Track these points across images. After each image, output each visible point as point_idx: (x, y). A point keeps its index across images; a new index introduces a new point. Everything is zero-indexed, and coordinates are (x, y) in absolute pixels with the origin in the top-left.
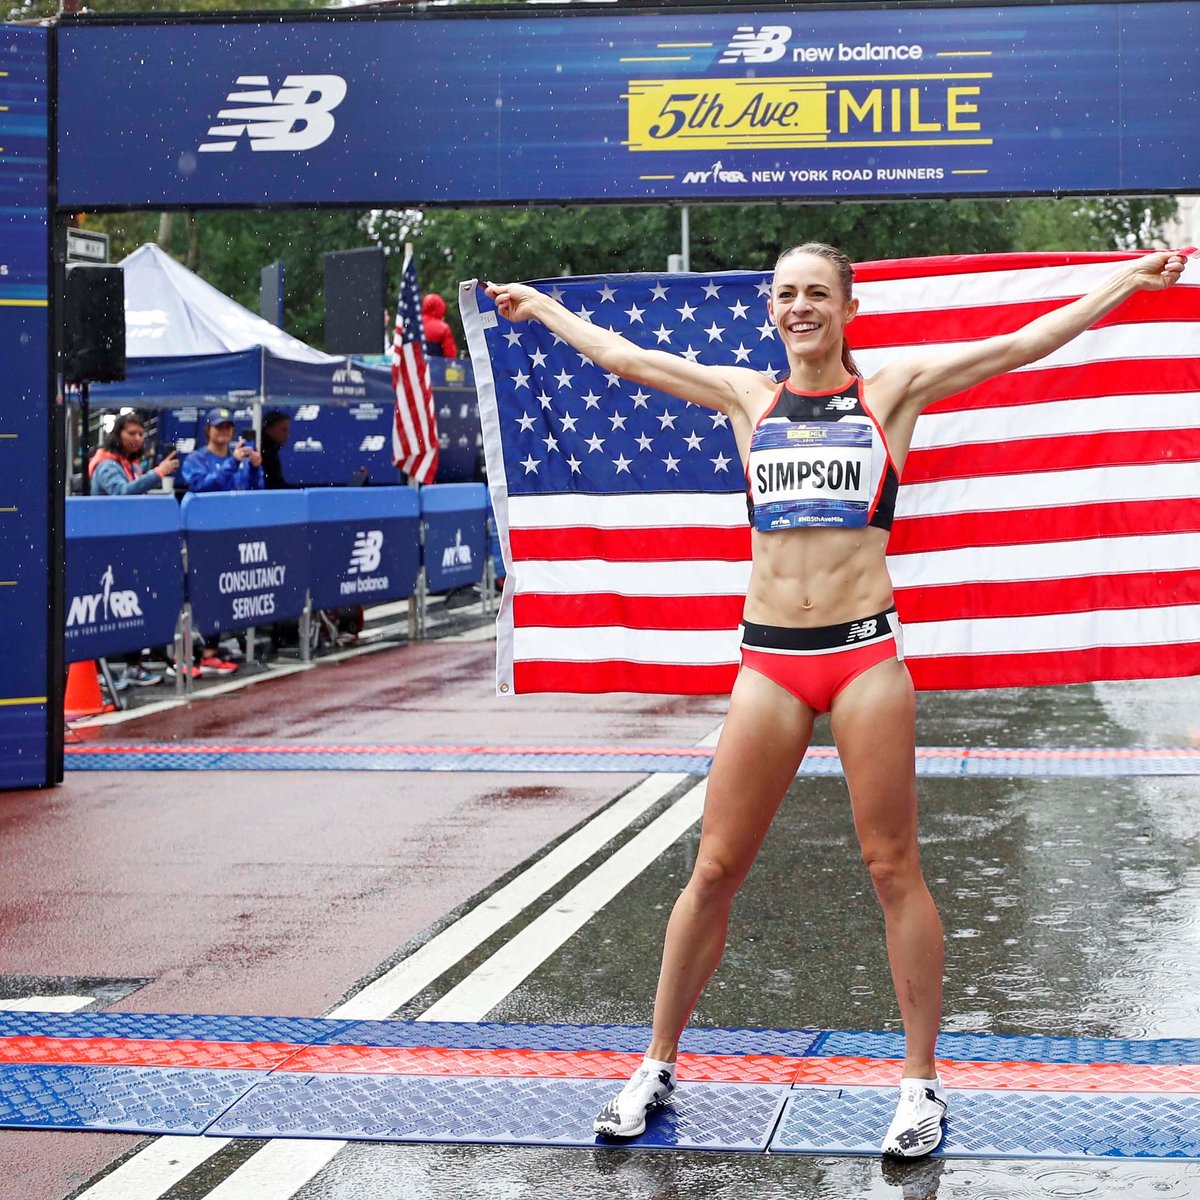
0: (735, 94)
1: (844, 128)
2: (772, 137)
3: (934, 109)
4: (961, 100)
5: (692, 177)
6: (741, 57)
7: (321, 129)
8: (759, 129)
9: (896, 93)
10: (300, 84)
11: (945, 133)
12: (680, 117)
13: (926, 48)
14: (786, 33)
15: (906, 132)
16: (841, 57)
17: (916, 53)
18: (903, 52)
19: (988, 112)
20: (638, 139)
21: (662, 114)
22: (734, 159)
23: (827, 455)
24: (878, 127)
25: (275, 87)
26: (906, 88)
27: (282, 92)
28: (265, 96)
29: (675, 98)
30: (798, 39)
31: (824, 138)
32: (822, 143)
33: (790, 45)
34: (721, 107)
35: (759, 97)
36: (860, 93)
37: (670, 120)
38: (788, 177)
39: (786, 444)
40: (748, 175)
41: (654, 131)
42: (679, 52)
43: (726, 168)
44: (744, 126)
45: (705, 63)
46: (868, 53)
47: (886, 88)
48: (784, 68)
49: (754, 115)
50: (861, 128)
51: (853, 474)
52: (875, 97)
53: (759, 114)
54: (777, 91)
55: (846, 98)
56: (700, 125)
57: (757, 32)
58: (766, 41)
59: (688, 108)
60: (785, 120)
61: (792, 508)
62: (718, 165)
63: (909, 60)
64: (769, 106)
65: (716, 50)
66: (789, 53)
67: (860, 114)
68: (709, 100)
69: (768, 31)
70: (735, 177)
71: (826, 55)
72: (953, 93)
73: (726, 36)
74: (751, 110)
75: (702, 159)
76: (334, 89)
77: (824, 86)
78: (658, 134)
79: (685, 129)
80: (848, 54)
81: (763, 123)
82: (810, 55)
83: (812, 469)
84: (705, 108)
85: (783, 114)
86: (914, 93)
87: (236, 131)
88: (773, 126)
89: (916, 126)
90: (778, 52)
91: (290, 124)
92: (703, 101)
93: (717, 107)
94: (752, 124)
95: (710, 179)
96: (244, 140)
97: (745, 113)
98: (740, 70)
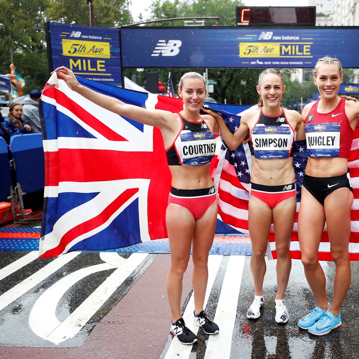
0: (261, 46)
1: (283, 53)
2: (269, 55)
3: (301, 50)
4: (307, 48)
5: (253, 63)
6: (262, 38)
8: (266, 53)
9: (294, 47)
10: (172, 42)
11: (303, 55)
12: (250, 50)
13: (300, 37)
14: (271, 33)
15: (295, 55)
17: (298, 38)
18: (295, 38)
20: (242, 55)
21: (247, 50)
22: (261, 59)
23: (278, 137)
24: (290, 53)
25: (167, 42)
26: (295, 45)
27: (168, 44)
28: (165, 44)
29: (249, 46)
30: (274, 34)
31: (279, 55)
33: (272, 36)
35: (266, 47)
36: (286, 46)
37: (248, 51)
38: (272, 63)
39: (265, 133)
40: (264, 63)
42: (249, 37)
43: (260, 61)
44: (263, 53)
45: (255, 39)
46: (288, 38)
47: (292, 45)
48: (271, 41)
49: (265, 50)
50: (286, 54)
51: (285, 142)
52: (289, 47)
54: (270, 45)
55: (284, 47)
56: (254, 52)
57: (266, 33)
58: (267, 35)
59: (252, 49)
60: (271, 52)
61: (267, 153)
62: (258, 61)
63: (296, 40)
64: (268, 49)
65: (257, 37)
66: (272, 38)
67: (286, 51)
69: (268, 33)
70: (261, 63)
71: (280, 38)
72: (305, 47)
73: (259, 34)
74: (265, 49)
75: (255, 59)
76: (179, 43)
77: (279, 45)
78: (246, 54)
79: (251, 53)
80: (284, 38)
81: (267, 52)
82: (276, 38)
83: (273, 141)
84: (255, 49)
85: (271, 50)
86: (297, 47)
87: (159, 52)
88: (269, 53)
89: (297, 53)
90: (270, 38)
91: (170, 50)
92: (255, 47)
93: (257, 48)
94: (265, 52)
95: (256, 63)
96: (161, 54)
97: (263, 50)
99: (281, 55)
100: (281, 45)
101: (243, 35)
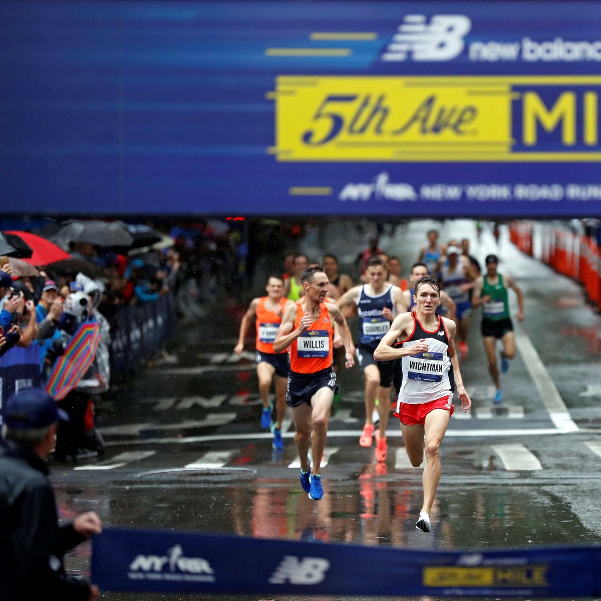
1: (530, 136)
5: (353, 192)
8: (431, 137)
12: (338, 122)
14: (462, 24)
16: (528, 56)
18: (600, 51)
21: (318, 116)
24: (569, 136)
29: (332, 99)
30: (478, 32)
31: (505, 149)
32: (503, 154)
33: (468, 39)
34: (386, 112)
35: (430, 101)
36: (549, 97)
38: (464, 195)
40: (417, 190)
41: (307, 137)
43: (393, 181)
45: (367, 59)
46: (558, 50)
47: (579, 92)
48: (460, 67)
49: (425, 120)
52: (566, 103)
57: (428, 22)
59: (347, 111)
60: (462, 127)
62: (383, 179)
65: (379, 44)
66: (466, 50)
67: (549, 122)
68: (373, 101)
69: (442, 22)
70: (402, 192)
71: (508, 51)
73: (390, 28)
77: (505, 88)
79: (344, 136)
80: (534, 51)
81: (436, 129)
82: (490, 51)
85: (460, 121)
88: (447, 135)
90: (453, 49)
92: (365, 103)
93: (381, 110)
94: (424, 131)
95: (373, 194)
97: (415, 118)
99: (518, 144)
100: (515, 88)
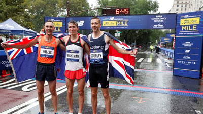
0: (110, 22)
2: (112, 25)
3: (124, 23)
4: (126, 23)
7: (82, 25)
10: (81, 21)
11: (125, 25)
13: (124, 19)
14: (114, 18)
15: (122, 25)
19: (128, 23)
20: (103, 25)
22: (110, 27)
26: (122, 22)
28: (79, 22)
29: (106, 22)
31: (116, 25)
38: (113, 28)
42: (106, 19)
45: (108, 20)
48: (114, 20)
50: (119, 25)
53: (112, 24)
54: (113, 22)
55: (118, 22)
56: (108, 24)
58: (112, 18)
63: (122, 20)
71: (116, 19)
73: (109, 18)
75: (107, 27)
76: (83, 22)
77: (116, 22)
78: (105, 25)
80: (118, 19)
91: (80, 24)
98: (110, 20)
101: (104, 18)
